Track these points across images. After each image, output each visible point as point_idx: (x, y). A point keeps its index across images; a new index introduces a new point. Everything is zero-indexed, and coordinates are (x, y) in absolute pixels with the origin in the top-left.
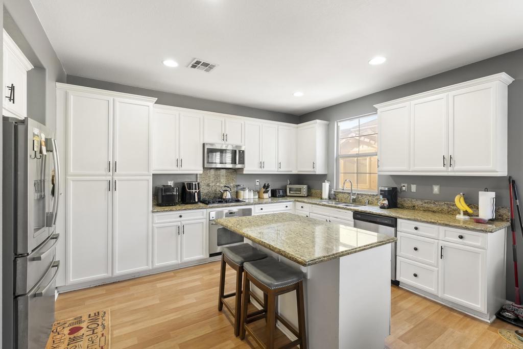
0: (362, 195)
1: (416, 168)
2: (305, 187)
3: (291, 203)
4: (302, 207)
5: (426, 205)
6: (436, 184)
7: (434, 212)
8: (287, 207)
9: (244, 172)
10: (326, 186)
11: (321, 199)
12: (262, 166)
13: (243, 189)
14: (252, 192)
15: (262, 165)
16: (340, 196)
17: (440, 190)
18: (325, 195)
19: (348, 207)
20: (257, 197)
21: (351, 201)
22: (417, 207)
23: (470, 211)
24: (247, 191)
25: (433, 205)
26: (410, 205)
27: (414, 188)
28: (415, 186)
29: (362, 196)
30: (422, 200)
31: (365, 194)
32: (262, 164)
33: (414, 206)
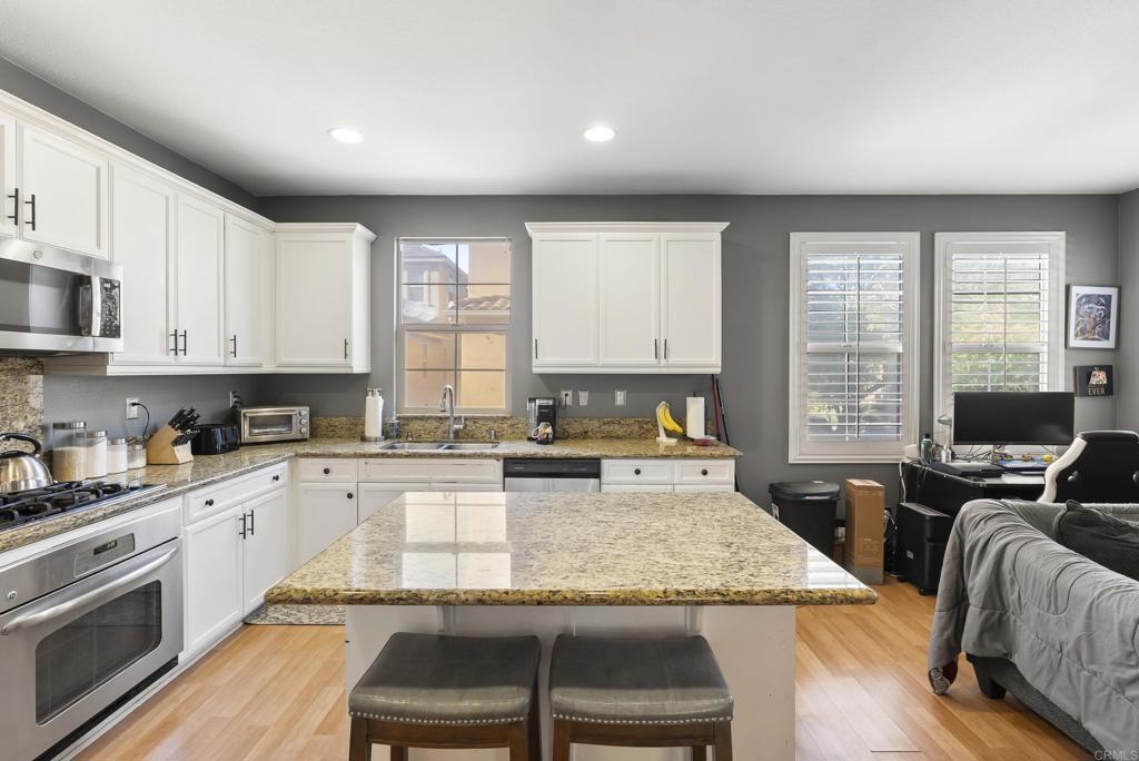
0: (475, 420)
1: (611, 360)
2: (305, 411)
3: (285, 464)
4: (326, 471)
5: (606, 428)
6: (621, 389)
7: (618, 438)
8: (276, 478)
9: (111, 370)
10: (375, 405)
11: (364, 439)
12: (181, 346)
13: (89, 439)
14: (122, 445)
15: (178, 341)
16: (415, 426)
17: (627, 399)
18: (373, 427)
19: (455, 451)
20: (141, 462)
21: (452, 435)
22: (590, 434)
23: (680, 430)
24: (102, 444)
25: (617, 427)
26: (578, 431)
27: (584, 398)
28: (587, 393)
29: (475, 422)
30: (599, 419)
31: (485, 418)
32: (181, 340)
33: (586, 432)
